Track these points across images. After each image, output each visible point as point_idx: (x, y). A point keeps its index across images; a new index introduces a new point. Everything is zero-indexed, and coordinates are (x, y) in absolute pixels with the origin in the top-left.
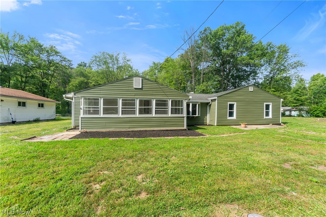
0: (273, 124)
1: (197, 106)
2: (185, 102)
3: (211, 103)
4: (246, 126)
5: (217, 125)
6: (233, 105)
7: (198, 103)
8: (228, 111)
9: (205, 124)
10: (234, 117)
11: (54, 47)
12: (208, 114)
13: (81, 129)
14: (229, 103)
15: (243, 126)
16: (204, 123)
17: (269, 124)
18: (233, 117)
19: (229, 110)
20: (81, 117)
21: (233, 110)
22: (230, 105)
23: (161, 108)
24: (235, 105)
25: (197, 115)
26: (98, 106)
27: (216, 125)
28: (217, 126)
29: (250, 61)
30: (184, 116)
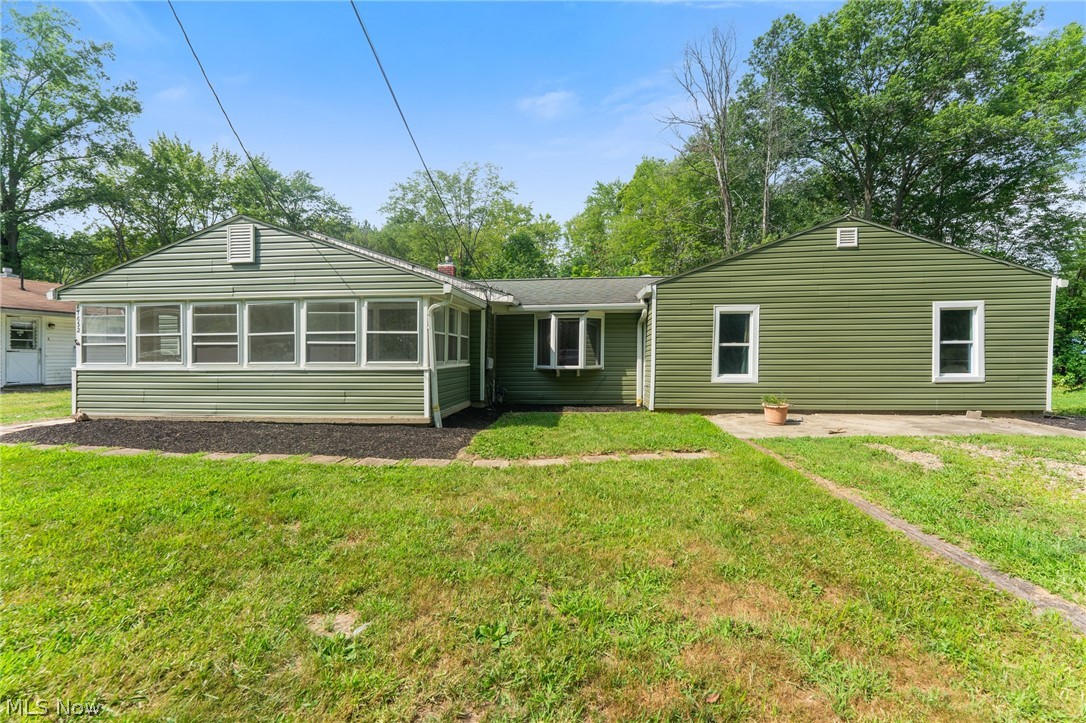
0: (985, 414)
1: (582, 325)
2: (425, 308)
3: (645, 311)
4: (789, 417)
5: (656, 410)
6: (746, 317)
7: (587, 315)
8: (716, 345)
9: (625, 401)
10: (751, 376)
11: (307, 175)
12: (639, 361)
13: (77, 408)
14: (719, 310)
15: (770, 415)
16: (621, 397)
17: (963, 413)
18: (746, 372)
19: (721, 341)
20: (77, 372)
21: (748, 342)
22: (724, 317)
23: (331, 336)
24: (752, 319)
25: (581, 365)
26: (124, 332)
27: (651, 408)
28: (657, 413)
29: (987, 121)
30: (425, 367)
